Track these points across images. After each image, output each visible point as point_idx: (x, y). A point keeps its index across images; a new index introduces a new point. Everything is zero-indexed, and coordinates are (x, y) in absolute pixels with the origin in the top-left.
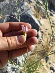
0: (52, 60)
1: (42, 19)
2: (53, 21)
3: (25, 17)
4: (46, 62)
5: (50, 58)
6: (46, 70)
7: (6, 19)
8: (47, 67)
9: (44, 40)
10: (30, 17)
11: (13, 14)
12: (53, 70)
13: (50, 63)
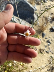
0: (48, 36)
1: (36, 5)
2: (46, 7)
3: (21, 3)
4: (43, 37)
5: (46, 35)
6: (43, 43)
7: (4, 7)
8: (44, 41)
9: (39, 22)
10: (25, 2)
11: (10, 2)
12: (49, 42)
13: (46, 38)
